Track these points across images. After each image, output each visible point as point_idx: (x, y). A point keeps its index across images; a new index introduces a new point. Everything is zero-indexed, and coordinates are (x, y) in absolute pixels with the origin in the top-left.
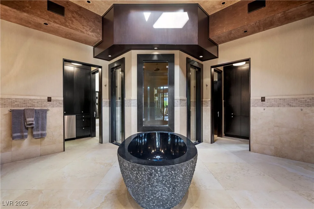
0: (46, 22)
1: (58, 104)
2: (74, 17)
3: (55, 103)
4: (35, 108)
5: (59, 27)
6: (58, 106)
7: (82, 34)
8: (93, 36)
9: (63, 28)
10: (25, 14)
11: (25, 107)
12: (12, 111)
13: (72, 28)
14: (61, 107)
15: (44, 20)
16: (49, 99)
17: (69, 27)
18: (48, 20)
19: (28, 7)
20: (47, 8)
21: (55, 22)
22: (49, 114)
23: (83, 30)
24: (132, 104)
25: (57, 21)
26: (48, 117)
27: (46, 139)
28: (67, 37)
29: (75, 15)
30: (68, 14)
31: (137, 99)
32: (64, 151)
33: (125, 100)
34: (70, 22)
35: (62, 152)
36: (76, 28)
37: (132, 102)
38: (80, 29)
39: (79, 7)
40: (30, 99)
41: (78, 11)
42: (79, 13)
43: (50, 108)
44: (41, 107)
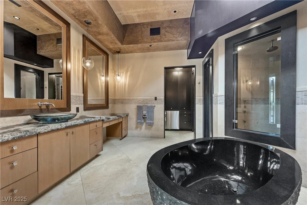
0: (150, 44)
1: (161, 102)
2: (166, 32)
3: (159, 101)
4: (148, 105)
5: (157, 44)
6: (161, 104)
7: (174, 42)
8: (182, 40)
9: (160, 44)
10: (140, 45)
11: (143, 104)
12: (138, 106)
13: (166, 41)
14: (162, 104)
15: (148, 44)
16: (156, 99)
17: (163, 41)
18: (150, 43)
19: (140, 40)
20: (150, 34)
21: (154, 42)
22: (155, 109)
23: (173, 39)
24: (218, 102)
25: (155, 41)
26: (154, 111)
27: (154, 127)
28: (166, 49)
29: (168, 29)
30: (162, 31)
31: (224, 95)
32: (164, 138)
33: (213, 96)
34: (164, 36)
35: (163, 138)
36: (168, 40)
37: (218, 98)
38: (171, 39)
39: (170, 21)
40: (146, 99)
41: (169, 24)
42: (170, 25)
43: (156, 105)
44: (151, 104)
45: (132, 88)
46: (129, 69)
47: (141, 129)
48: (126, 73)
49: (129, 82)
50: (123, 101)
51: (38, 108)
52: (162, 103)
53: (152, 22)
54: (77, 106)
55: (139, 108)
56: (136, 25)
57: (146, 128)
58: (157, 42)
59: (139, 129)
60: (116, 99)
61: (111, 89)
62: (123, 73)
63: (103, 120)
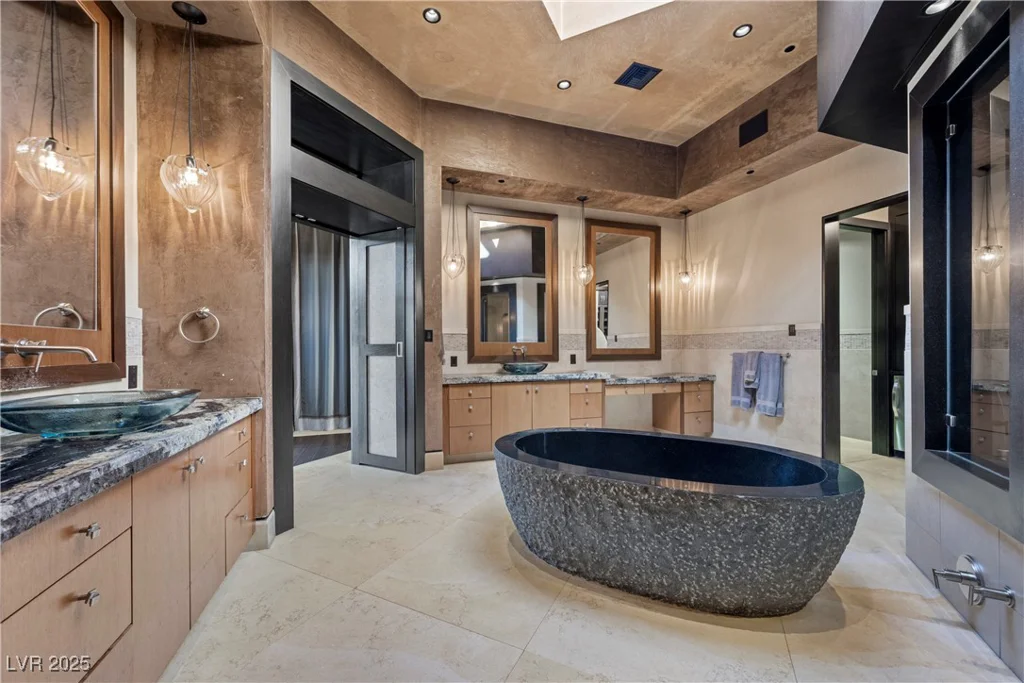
1: (809, 341)
2: (786, 113)
3: (802, 338)
4: (767, 352)
5: (767, 162)
6: (809, 346)
9: (772, 158)
11: (754, 348)
12: (734, 354)
13: (785, 145)
14: (816, 348)
15: (736, 172)
16: (792, 331)
17: (777, 147)
18: (740, 167)
22: (790, 365)
23: (809, 127)
25: (754, 155)
26: (787, 373)
27: (785, 423)
29: (791, 103)
30: (774, 118)
34: (779, 132)
36: (791, 138)
40: (762, 333)
41: (796, 85)
42: (799, 87)
43: (792, 352)
44: (778, 348)
45: (724, 300)
46: (718, 250)
47: (747, 422)
48: (710, 264)
49: (716, 285)
50: (702, 341)
51: (512, 354)
52: (814, 343)
53: (744, 105)
54: (573, 352)
55: (739, 361)
56: (706, 133)
57: (762, 423)
58: (760, 158)
59: (741, 424)
60: (688, 336)
61: (673, 311)
62: (703, 262)
63: (604, 381)
